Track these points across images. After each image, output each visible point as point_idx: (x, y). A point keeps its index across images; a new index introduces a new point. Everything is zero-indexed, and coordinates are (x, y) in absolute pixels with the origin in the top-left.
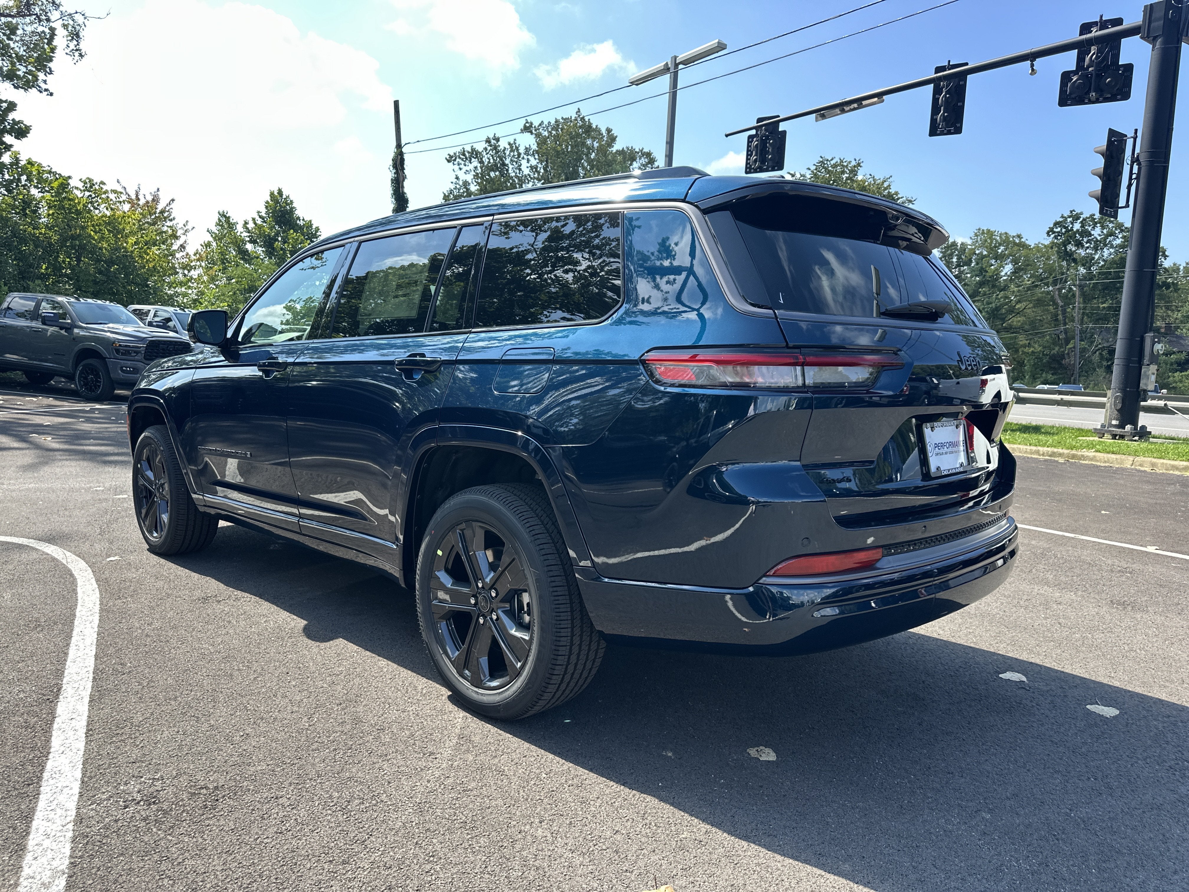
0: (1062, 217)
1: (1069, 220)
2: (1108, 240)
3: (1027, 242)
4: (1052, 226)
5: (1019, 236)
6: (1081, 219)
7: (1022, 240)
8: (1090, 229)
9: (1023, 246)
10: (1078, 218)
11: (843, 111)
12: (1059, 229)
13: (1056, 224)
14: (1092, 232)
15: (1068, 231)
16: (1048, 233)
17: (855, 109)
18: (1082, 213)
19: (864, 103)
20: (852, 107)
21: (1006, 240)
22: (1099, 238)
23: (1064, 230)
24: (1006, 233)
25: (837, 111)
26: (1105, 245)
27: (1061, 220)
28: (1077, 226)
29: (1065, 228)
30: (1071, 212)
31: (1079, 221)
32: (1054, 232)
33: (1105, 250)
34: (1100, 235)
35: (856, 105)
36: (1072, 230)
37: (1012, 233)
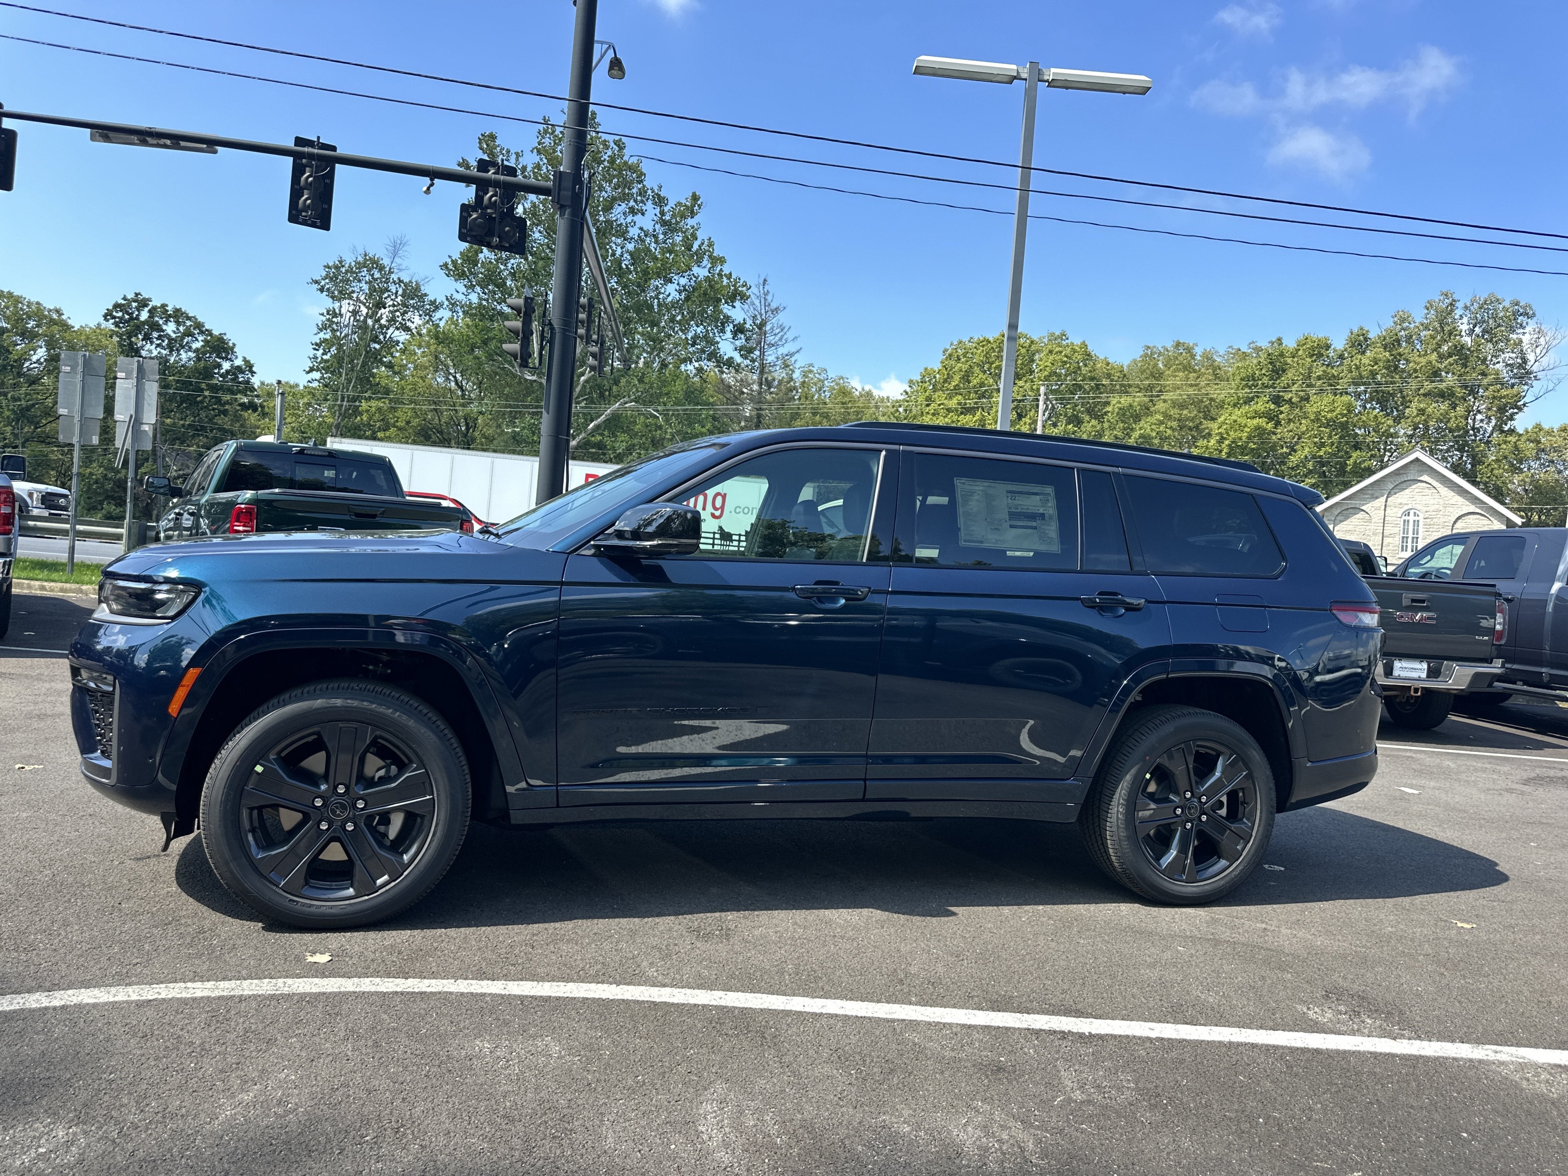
0: (125, 298)
1: (134, 305)
2: (185, 341)
3: (70, 322)
4: (111, 308)
5: (58, 312)
6: (149, 307)
7: (64, 317)
8: (161, 322)
9: (65, 327)
10: (146, 305)
11: (144, 143)
12: (120, 314)
13: (117, 306)
14: (164, 327)
15: (131, 319)
16: (105, 316)
17: (165, 146)
18: (150, 300)
19: (183, 143)
20: (162, 141)
21: (38, 313)
22: (174, 336)
23: (127, 317)
24: (38, 303)
25: (135, 138)
26: (183, 347)
27: (123, 302)
28: (144, 315)
29: (131, 314)
30: (137, 295)
31: (146, 309)
32: (114, 317)
33: (182, 352)
34: (174, 332)
35: (168, 142)
36: (137, 318)
37: (49, 304)
